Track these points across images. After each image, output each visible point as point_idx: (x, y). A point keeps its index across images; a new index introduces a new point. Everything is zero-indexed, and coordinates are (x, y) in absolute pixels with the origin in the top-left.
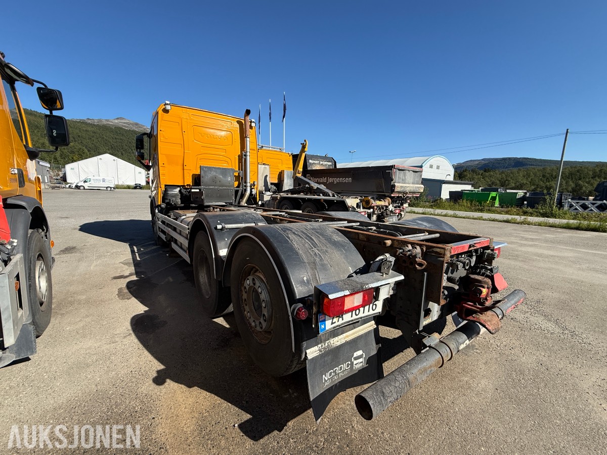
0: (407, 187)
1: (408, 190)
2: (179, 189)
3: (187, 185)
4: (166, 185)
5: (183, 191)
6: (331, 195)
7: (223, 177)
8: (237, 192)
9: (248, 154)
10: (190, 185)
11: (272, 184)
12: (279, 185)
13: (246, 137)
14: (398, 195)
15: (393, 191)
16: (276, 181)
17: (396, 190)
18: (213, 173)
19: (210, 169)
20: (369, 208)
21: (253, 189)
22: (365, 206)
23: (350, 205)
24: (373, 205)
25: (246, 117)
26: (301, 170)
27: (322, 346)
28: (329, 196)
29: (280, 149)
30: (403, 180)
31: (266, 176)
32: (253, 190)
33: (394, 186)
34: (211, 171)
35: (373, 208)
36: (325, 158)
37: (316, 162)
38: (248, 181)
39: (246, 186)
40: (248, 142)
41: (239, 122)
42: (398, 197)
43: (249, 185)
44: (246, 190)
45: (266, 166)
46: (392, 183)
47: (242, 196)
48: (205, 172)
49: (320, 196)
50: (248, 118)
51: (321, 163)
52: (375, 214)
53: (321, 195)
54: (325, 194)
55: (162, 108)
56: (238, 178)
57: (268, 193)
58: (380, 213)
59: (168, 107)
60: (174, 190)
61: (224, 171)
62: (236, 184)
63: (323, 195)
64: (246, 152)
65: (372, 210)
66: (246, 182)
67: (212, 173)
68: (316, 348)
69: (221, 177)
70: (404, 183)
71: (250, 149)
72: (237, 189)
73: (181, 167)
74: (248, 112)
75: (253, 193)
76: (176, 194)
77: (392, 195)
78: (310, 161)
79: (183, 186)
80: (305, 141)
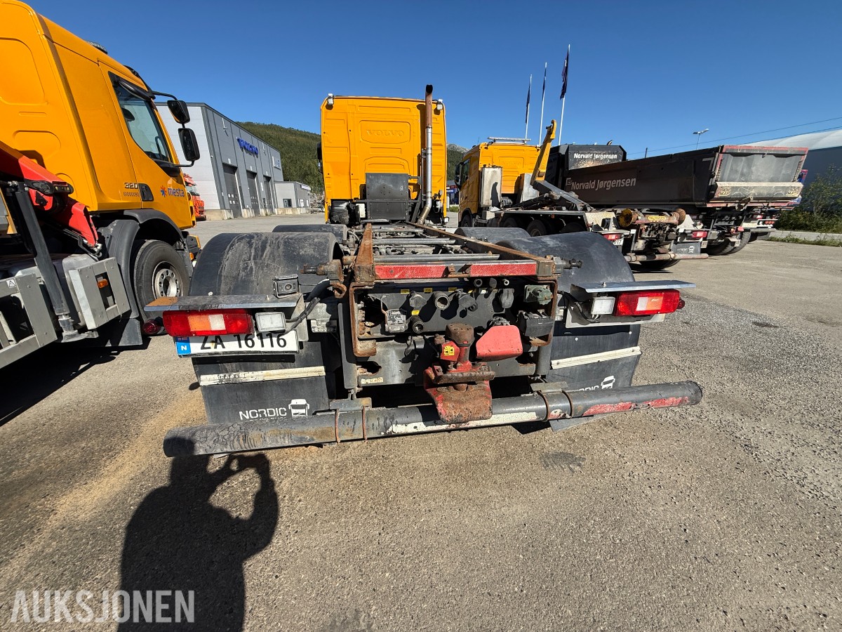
0: (750, 188)
1: (751, 194)
2: (346, 204)
3: (355, 199)
4: (332, 200)
5: (351, 206)
6: (579, 208)
7: (393, 185)
8: (414, 206)
9: (430, 151)
10: (358, 199)
11: (503, 195)
12: (515, 197)
13: (427, 127)
14: (724, 205)
15: (710, 197)
16: (512, 191)
17: (718, 195)
18: (382, 182)
19: (377, 175)
20: (629, 229)
21: (438, 201)
22: (624, 225)
23: (590, 223)
24: (637, 222)
25: (428, 98)
26: (545, 171)
27: (225, 376)
28: (576, 209)
29: (523, 141)
30: (742, 174)
31: (496, 184)
32: (438, 203)
33: (715, 187)
34: (378, 179)
35: (637, 227)
36: (607, 148)
37: (587, 156)
38: (429, 190)
39: (426, 198)
40: (430, 134)
41: (419, 107)
42: (724, 209)
43: (429, 195)
44: (425, 203)
45: (496, 169)
46: (712, 182)
47: (422, 210)
48: (371, 180)
49: (562, 210)
50: (431, 98)
51: (597, 156)
52: (643, 239)
53: (564, 208)
54: (570, 206)
55: (326, 104)
56: (416, 187)
57: (495, 209)
58: (654, 236)
59: (331, 101)
60: (341, 205)
61: (396, 178)
62: (414, 195)
63: (568, 209)
64: (428, 149)
65: (633, 231)
66: (426, 192)
67: (380, 181)
68: (216, 376)
69: (392, 186)
70: (746, 181)
71: (433, 145)
72: (415, 201)
73: (347, 177)
74: (429, 89)
75: (439, 207)
76: (343, 211)
77: (709, 205)
78: (576, 156)
79: (351, 200)
80: (553, 122)
